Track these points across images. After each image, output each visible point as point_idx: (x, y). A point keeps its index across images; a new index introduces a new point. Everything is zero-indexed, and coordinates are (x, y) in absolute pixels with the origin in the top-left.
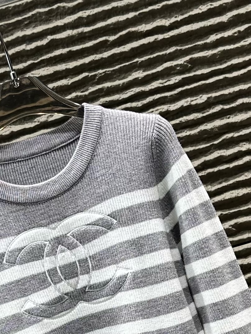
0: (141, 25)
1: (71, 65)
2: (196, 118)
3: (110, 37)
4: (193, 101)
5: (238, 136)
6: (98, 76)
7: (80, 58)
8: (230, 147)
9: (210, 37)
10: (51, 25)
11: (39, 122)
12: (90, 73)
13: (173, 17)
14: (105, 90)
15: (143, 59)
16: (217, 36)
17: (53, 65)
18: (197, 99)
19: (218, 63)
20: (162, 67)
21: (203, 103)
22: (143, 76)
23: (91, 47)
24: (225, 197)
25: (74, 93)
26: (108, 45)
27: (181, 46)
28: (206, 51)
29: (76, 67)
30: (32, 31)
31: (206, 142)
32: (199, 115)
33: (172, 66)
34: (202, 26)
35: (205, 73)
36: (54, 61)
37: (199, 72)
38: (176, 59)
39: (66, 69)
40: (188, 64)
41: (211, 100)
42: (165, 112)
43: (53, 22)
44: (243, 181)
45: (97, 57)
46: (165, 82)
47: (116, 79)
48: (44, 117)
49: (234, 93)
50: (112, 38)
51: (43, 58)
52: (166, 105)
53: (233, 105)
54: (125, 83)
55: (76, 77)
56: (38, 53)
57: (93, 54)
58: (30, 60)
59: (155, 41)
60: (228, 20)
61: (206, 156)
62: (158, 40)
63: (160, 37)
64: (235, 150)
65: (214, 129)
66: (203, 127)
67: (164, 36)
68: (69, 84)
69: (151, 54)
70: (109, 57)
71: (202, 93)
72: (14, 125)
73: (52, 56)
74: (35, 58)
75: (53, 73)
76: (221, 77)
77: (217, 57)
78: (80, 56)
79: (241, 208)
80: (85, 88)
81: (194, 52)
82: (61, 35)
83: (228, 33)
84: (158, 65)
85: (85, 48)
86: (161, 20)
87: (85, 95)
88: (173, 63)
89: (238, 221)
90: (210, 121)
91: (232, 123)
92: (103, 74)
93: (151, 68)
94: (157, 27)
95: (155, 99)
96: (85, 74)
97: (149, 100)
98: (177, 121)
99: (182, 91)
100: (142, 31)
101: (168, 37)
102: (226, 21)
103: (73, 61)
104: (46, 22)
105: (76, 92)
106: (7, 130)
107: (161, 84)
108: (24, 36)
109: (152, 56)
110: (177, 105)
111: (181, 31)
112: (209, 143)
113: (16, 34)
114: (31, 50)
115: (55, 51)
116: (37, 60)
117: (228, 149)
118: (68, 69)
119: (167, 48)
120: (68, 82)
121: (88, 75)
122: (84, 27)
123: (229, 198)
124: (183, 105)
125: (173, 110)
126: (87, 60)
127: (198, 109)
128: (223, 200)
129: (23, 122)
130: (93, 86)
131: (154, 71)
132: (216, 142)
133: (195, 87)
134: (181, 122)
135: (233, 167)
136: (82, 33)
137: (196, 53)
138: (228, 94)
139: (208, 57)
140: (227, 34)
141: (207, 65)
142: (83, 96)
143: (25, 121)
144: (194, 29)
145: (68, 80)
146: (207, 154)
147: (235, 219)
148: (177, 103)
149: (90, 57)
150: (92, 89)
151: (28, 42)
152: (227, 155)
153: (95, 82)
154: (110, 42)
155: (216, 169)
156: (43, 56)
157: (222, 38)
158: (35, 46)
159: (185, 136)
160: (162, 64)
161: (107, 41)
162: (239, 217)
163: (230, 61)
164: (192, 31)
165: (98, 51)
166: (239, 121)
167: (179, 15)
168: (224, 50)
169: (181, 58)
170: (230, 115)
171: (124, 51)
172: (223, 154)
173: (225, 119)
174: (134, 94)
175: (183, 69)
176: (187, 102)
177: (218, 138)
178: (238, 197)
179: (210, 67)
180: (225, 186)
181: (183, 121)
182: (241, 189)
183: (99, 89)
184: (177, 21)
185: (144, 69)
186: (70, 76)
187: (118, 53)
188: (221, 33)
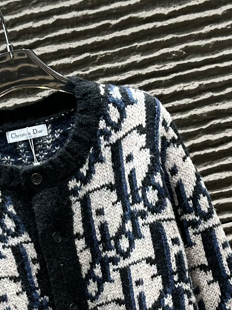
0: (142, 12)
1: (74, 45)
2: (187, 103)
3: (112, 21)
4: (185, 87)
5: (225, 123)
6: (99, 57)
7: (83, 39)
8: (216, 132)
9: (204, 28)
10: (57, 6)
11: (41, 96)
12: (91, 54)
13: (171, 6)
14: (105, 70)
15: (142, 44)
16: (211, 27)
17: (57, 44)
18: (190, 85)
19: (210, 53)
20: (159, 52)
21: (195, 89)
22: (141, 60)
23: (94, 29)
24: (209, 178)
25: (76, 71)
26: (109, 28)
27: (178, 34)
28: (201, 41)
29: (79, 47)
30: (39, 10)
31: (195, 126)
32: (190, 101)
33: (168, 53)
34: (199, 17)
35: (199, 61)
36: (58, 40)
37: (193, 60)
38: (172, 46)
39: (70, 48)
40: (183, 52)
41: (203, 87)
42: (159, 95)
43: (60, 3)
44: (226, 164)
45: (99, 39)
46: (161, 67)
47: (115, 61)
48: (47, 93)
49: (224, 82)
50: (114, 22)
51: (48, 36)
52: (160, 89)
53: (222, 93)
54: (124, 66)
55: (78, 56)
56: (44, 31)
57: (95, 36)
58: (36, 38)
59: (154, 28)
60: (222, 13)
61: (194, 139)
62: (157, 27)
63: (159, 24)
64: (221, 135)
65: (204, 114)
66: (193, 112)
67: (163, 24)
68: (72, 63)
69: (150, 39)
70: (110, 39)
71: (195, 80)
72: (17, 98)
73: (57, 35)
74: (41, 36)
75: (56, 51)
76: (213, 66)
77: (211, 47)
78: (83, 37)
79: (223, 190)
80: (86, 67)
81: (189, 41)
82: (66, 16)
83: (222, 25)
84: (155, 51)
85: (88, 29)
86: (161, 8)
87: (86, 74)
88: (169, 50)
89: (220, 202)
90: (200, 107)
91: (220, 110)
92: (104, 56)
93: (148, 53)
94: (157, 14)
95: (151, 82)
96: (87, 54)
97: (145, 83)
98: (170, 105)
99: (176, 77)
100: (142, 18)
101: (166, 24)
102: (220, 14)
103: (76, 41)
104: (52, 3)
105: (77, 71)
106: (11, 102)
107: (157, 68)
108: (32, 14)
109: (150, 42)
110: (171, 89)
111: (179, 20)
112: (197, 128)
113: (24, 12)
114: (38, 27)
115: (60, 31)
116: (42, 38)
117: (215, 135)
118: (71, 48)
119: (165, 35)
120: (70, 60)
121: (90, 56)
122: (88, 10)
123: (213, 180)
124: (176, 90)
125: (167, 94)
126: (89, 41)
127: (189, 95)
128: (208, 182)
129: (26, 96)
130: (93, 66)
131: (151, 56)
132: (204, 127)
133: (188, 74)
134: (173, 106)
135: (218, 151)
136: (86, 15)
137: (191, 42)
138: (218, 82)
139: (202, 46)
140: (220, 26)
141: (201, 54)
142: (84, 75)
143: (28, 96)
144: (190, 19)
145: (71, 59)
146: (195, 138)
147: (217, 200)
148: (171, 88)
149: (92, 38)
150: (92, 69)
151: (35, 21)
152: (214, 140)
153: (95, 63)
154: (112, 25)
155: (202, 152)
156: (49, 34)
157: (216, 29)
158: (42, 24)
159: (176, 119)
160: (159, 50)
161: (109, 24)
162: (221, 198)
163: (222, 52)
164: (189, 21)
165: (100, 34)
166: (226, 109)
167: (178, 5)
168: (217, 41)
169: (177, 45)
170: (219, 102)
171: (125, 35)
172: (209, 139)
173: (214, 106)
174: (132, 77)
175: (178, 56)
176: (180, 87)
177: (206, 123)
178: (221, 179)
179: (203, 56)
180: (210, 168)
181: (176, 105)
182: (224, 173)
183: (99, 69)
184: (175, 11)
185: (142, 53)
186: (73, 56)
187: (119, 37)
188: (215, 25)
